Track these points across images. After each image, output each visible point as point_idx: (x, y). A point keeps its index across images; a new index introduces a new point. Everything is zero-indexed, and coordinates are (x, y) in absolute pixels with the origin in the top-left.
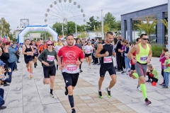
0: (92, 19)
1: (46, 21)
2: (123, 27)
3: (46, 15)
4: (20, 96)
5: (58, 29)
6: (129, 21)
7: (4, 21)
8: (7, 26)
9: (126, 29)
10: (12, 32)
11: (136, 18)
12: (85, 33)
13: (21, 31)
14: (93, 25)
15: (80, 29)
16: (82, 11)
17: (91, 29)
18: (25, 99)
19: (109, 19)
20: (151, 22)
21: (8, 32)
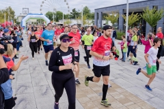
0: (74, 10)
1: (41, 10)
2: (96, 17)
3: (41, 6)
4: (27, 66)
5: (50, 16)
6: (100, 14)
7: (11, 9)
8: (12, 13)
9: (98, 18)
10: (16, 17)
11: (105, 12)
12: (69, 20)
13: (24, 17)
14: (75, 15)
15: (66, 17)
16: (67, 4)
17: (73, 18)
18: (31, 69)
19: (86, 11)
20: (115, 15)
21: (13, 17)
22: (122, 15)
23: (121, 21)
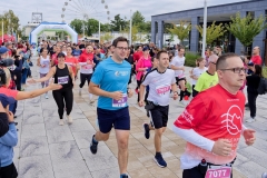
0: (117, 17)
1: (62, 16)
2: (153, 29)
3: (64, 10)
4: (39, 110)
5: (77, 27)
6: (160, 24)
7: (12, 15)
8: (15, 21)
9: (156, 31)
10: (21, 28)
11: (168, 20)
12: (110, 34)
13: (35, 27)
14: (119, 25)
15: (104, 29)
16: (106, 7)
17: (116, 29)
18: (46, 114)
19: (137, 19)
20: (185, 27)
21: (16, 28)
22: (196, 27)
23: (194, 35)
